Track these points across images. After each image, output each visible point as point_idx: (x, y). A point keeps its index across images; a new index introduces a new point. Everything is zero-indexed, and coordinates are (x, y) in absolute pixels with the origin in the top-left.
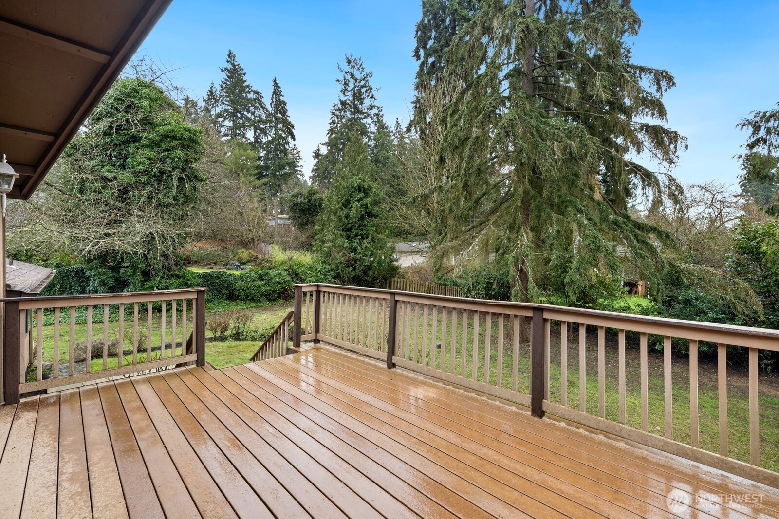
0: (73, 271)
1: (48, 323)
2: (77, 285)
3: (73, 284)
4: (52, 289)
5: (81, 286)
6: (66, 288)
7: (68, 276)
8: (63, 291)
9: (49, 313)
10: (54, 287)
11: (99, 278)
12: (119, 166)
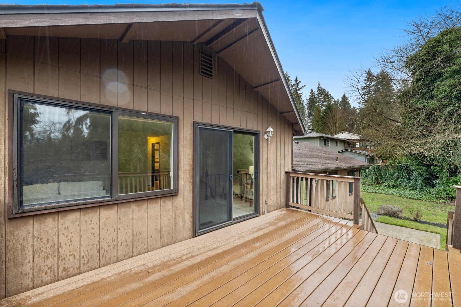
0: (404, 166)
1: (387, 193)
2: (406, 175)
3: (404, 174)
4: (393, 176)
5: (409, 175)
6: (400, 176)
7: (401, 169)
8: (399, 177)
9: (390, 188)
10: (394, 174)
11: (417, 171)
12: (429, 97)
